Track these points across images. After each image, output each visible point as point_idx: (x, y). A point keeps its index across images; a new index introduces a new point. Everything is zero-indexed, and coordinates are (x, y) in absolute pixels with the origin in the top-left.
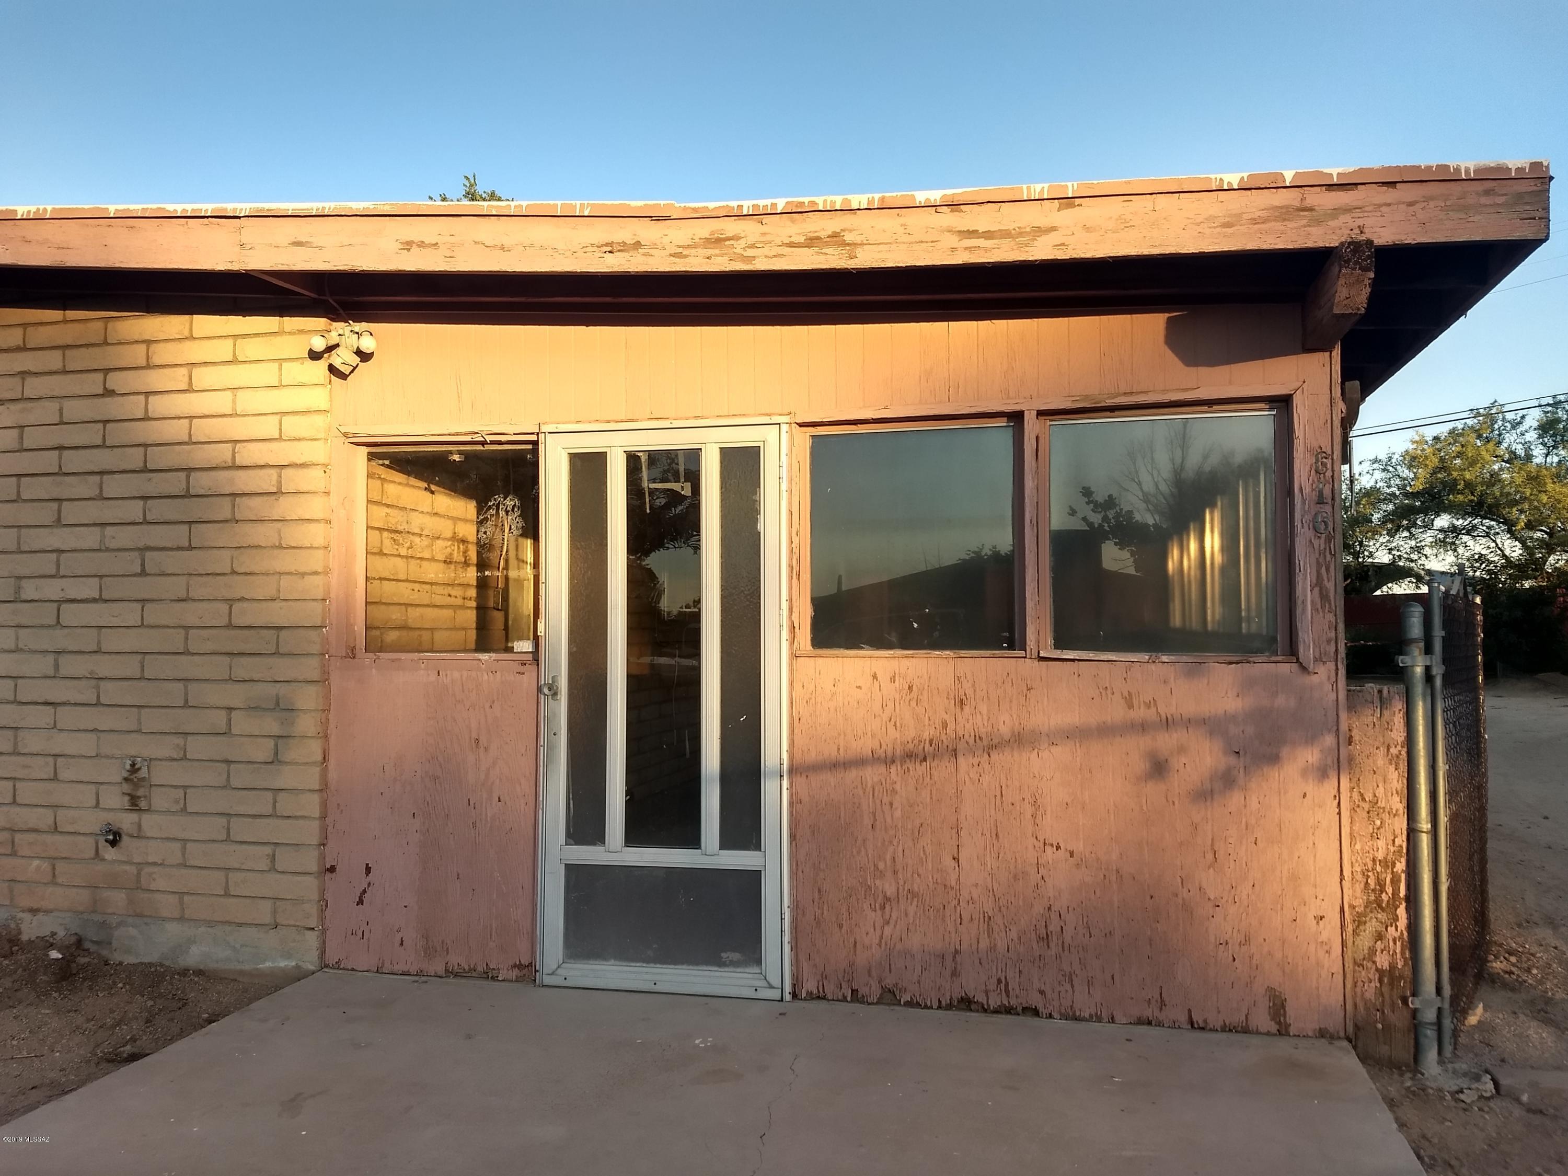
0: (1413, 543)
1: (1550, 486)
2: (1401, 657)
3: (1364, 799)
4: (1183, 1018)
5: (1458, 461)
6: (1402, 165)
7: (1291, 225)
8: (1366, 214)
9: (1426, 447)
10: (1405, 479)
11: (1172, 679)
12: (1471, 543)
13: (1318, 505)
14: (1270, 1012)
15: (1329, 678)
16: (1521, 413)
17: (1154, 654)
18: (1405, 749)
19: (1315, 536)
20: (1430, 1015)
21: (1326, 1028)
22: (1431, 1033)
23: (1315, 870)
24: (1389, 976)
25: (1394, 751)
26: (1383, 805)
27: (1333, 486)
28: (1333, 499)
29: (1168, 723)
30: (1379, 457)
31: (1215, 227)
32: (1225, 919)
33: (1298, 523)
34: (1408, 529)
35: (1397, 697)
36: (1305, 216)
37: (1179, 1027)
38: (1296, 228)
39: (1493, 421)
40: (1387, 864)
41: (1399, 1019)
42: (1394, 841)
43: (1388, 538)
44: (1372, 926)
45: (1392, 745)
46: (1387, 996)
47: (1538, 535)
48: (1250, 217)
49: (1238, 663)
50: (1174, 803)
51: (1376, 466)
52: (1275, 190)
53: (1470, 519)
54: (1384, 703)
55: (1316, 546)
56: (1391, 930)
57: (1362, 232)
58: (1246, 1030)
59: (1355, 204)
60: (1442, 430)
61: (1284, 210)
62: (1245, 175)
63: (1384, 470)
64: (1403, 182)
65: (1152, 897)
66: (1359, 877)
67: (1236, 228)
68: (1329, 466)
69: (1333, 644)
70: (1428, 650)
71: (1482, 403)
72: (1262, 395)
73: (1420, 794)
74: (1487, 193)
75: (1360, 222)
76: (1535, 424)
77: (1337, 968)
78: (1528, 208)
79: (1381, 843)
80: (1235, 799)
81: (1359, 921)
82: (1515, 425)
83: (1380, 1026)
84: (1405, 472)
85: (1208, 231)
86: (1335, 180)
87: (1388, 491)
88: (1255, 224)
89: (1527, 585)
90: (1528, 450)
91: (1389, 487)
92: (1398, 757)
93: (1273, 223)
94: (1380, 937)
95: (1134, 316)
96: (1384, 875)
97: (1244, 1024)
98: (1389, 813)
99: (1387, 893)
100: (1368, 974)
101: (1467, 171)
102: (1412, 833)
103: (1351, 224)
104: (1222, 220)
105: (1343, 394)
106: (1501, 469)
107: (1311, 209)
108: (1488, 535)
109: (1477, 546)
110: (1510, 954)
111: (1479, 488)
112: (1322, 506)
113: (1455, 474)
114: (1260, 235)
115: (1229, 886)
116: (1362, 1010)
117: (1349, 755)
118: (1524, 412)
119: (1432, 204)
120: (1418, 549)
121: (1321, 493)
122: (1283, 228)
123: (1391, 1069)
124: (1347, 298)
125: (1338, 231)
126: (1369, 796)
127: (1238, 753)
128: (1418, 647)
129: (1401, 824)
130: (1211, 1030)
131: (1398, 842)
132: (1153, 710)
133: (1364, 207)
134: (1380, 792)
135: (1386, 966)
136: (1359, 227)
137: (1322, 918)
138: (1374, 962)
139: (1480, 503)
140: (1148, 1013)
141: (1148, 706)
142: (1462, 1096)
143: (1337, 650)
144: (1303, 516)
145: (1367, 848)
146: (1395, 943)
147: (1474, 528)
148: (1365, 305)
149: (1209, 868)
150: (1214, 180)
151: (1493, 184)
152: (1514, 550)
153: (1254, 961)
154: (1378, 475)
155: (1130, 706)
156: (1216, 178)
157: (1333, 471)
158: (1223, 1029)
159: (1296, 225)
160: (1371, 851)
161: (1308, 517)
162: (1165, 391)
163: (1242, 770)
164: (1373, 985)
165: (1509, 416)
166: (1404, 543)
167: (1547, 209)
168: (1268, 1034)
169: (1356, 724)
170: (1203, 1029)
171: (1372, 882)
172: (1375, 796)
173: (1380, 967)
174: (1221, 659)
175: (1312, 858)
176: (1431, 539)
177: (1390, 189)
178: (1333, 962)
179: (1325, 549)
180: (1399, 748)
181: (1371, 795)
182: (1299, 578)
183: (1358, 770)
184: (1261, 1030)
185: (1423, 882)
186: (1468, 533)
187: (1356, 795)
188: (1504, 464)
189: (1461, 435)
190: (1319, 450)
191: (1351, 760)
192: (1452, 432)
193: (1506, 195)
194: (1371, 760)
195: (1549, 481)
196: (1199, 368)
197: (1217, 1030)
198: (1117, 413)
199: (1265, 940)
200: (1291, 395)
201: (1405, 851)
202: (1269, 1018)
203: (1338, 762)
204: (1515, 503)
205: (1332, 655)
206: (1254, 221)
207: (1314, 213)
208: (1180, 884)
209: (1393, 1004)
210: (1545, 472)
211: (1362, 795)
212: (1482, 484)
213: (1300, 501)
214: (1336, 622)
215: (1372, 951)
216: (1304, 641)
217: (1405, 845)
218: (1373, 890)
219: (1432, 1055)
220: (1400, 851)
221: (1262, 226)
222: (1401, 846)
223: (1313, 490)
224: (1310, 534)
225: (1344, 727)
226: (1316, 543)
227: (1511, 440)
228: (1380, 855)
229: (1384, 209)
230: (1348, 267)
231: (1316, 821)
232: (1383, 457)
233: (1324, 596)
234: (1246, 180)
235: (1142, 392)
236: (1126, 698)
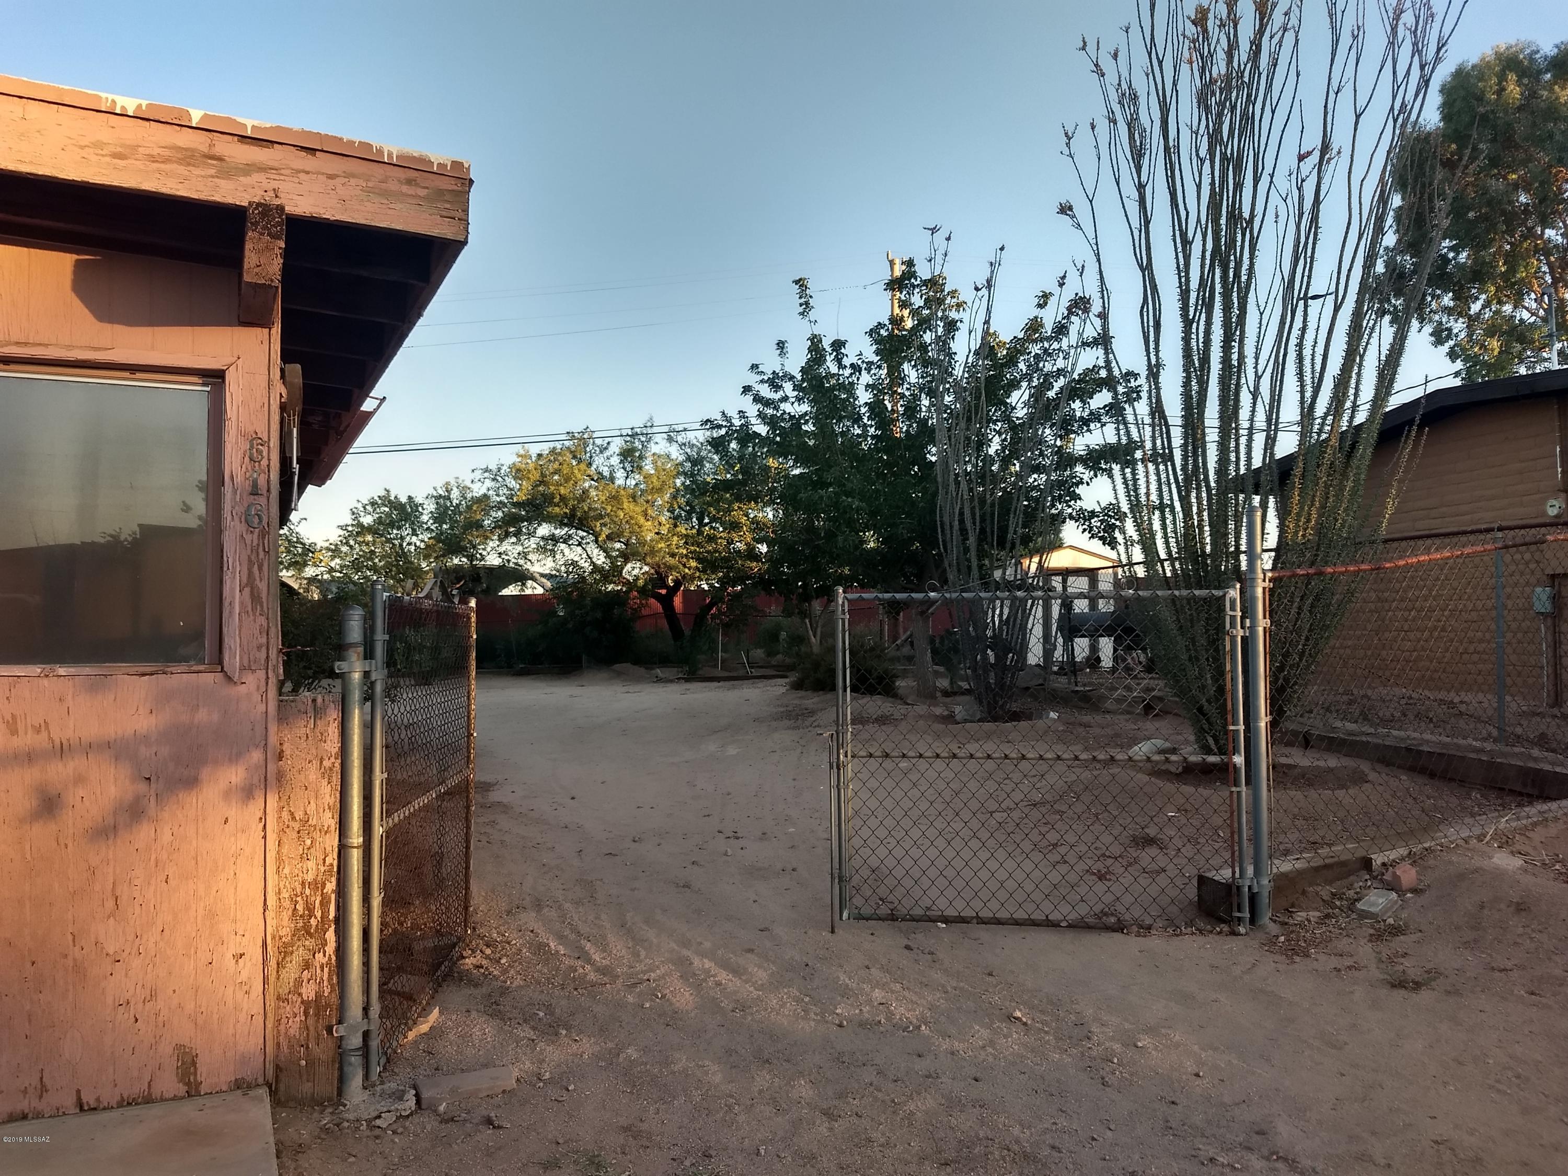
0: (520, 548)
1: (626, 505)
2: (337, 664)
3: (294, 818)
4: (69, 1102)
5: (556, 477)
6: (323, 133)
7: (197, 171)
8: (282, 178)
9: (529, 461)
10: (511, 490)
11: (70, 697)
12: (567, 551)
13: (252, 497)
14: (177, 1073)
15: (258, 688)
16: (607, 440)
17: (48, 667)
18: (339, 761)
19: (247, 531)
20: (356, 1041)
21: (243, 1078)
22: (355, 1060)
23: (235, 903)
24: (315, 1007)
25: (327, 763)
26: (314, 822)
27: (269, 476)
28: (268, 491)
29: (62, 751)
30: (490, 467)
31: (103, 155)
32: (126, 974)
33: (226, 514)
34: (515, 535)
35: (332, 705)
36: (213, 165)
37: (64, 1114)
38: (202, 176)
39: (586, 445)
40: (317, 885)
41: (323, 1051)
42: (324, 860)
43: (497, 543)
44: (299, 955)
45: (325, 757)
46: (312, 1029)
47: (618, 545)
48: (147, 153)
49: (152, 674)
50: (66, 847)
51: (486, 475)
52: (178, 128)
53: (566, 529)
54: (318, 712)
55: (248, 542)
56: (319, 956)
57: (277, 196)
58: (148, 1100)
59: (271, 163)
60: (545, 448)
61: (189, 153)
62: (144, 103)
63: (494, 480)
64: (322, 151)
65: (33, 963)
66: (287, 904)
67: (129, 161)
68: (265, 454)
69: (264, 650)
70: (369, 654)
71: (577, 428)
72: (190, 366)
73: (352, 807)
74: (409, 182)
75: (275, 185)
76: (617, 451)
77: (257, 1009)
78: (448, 206)
79: (311, 864)
80: (144, 832)
81: (285, 952)
82: (603, 449)
83: (303, 1063)
84: (512, 483)
85: (94, 158)
86: (249, 133)
87: (498, 499)
88: (153, 162)
89: (610, 587)
90: (612, 473)
91: (498, 495)
92: (331, 769)
93: (175, 166)
94: (307, 966)
95: (32, 250)
96: (313, 899)
97: (146, 1093)
98: (320, 830)
99: (316, 918)
100: (293, 1009)
101: (390, 155)
102: (343, 849)
103: (265, 185)
104: (112, 149)
105: (283, 376)
106: (590, 487)
107: (220, 159)
108: (580, 544)
109: (572, 553)
110: (488, 946)
111: (571, 503)
112: (256, 497)
113: (552, 488)
114: (159, 176)
115: (133, 936)
116: (285, 1048)
117: (279, 772)
118: (610, 439)
119: (353, 181)
120: (524, 555)
121: (255, 484)
122: (187, 173)
123: (313, 1108)
124: (258, 266)
125: (250, 190)
126: (299, 815)
127: (149, 779)
128: (355, 652)
129: (332, 841)
130: (104, 1109)
131: (329, 860)
132: (44, 734)
133: (280, 169)
134: (312, 808)
135: (312, 996)
136: (274, 190)
137: (241, 955)
138: (300, 994)
139: (572, 516)
140: (23, 1105)
141: (38, 730)
142: (378, 1122)
143: (268, 657)
144: (233, 507)
145: (296, 871)
146: (322, 971)
147: (570, 537)
148: (279, 278)
149: (109, 917)
150: (104, 100)
151: (416, 174)
152: (600, 559)
153: (161, 1019)
154: (488, 483)
155: (14, 732)
156: (107, 99)
157: (269, 460)
158: (120, 1105)
159: (203, 173)
160: (301, 874)
161: (240, 509)
162: (70, 347)
163: (153, 799)
164: (298, 1019)
165: (599, 442)
166: (512, 549)
167: (466, 211)
168: (175, 1098)
169: (287, 736)
170: (95, 1109)
171: (300, 907)
172: (306, 814)
173: (306, 998)
174: (133, 670)
175: (233, 890)
176: (535, 546)
177: (309, 156)
178: (253, 1003)
179: (258, 545)
180: (333, 760)
181: (301, 813)
182: (227, 578)
183: (288, 788)
184: (166, 1095)
185: (352, 900)
186: (565, 542)
187: (285, 815)
188: (593, 483)
189: (560, 454)
190: (254, 436)
191: (280, 776)
192: (553, 451)
193: (427, 188)
194: (302, 776)
195: (625, 500)
196: (116, 326)
197: (112, 1107)
198: (12, 367)
199: (174, 991)
200: (223, 371)
201: (335, 869)
202: (176, 1080)
203: (266, 781)
204: (601, 517)
205: (263, 662)
206: (153, 159)
207: (224, 164)
208: (71, 943)
209: (318, 1037)
210: (622, 492)
211: (292, 814)
212: (575, 498)
213: (230, 490)
214: (268, 626)
215: (299, 982)
216: (230, 647)
217: (335, 863)
218: (301, 916)
219: (356, 1081)
220: (330, 871)
221: (162, 166)
222: (332, 865)
223: (246, 479)
224: (240, 527)
225: (273, 739)
226: (248, 538)
227: (599, 461)
228: (310, 877)
229: (302, 176)
230: (255, 230)
231: (239, 848)
232: (493, 467)
233: (255, 598)
234: (144, 108)
235: (40, 345)
236: (8, 722)
